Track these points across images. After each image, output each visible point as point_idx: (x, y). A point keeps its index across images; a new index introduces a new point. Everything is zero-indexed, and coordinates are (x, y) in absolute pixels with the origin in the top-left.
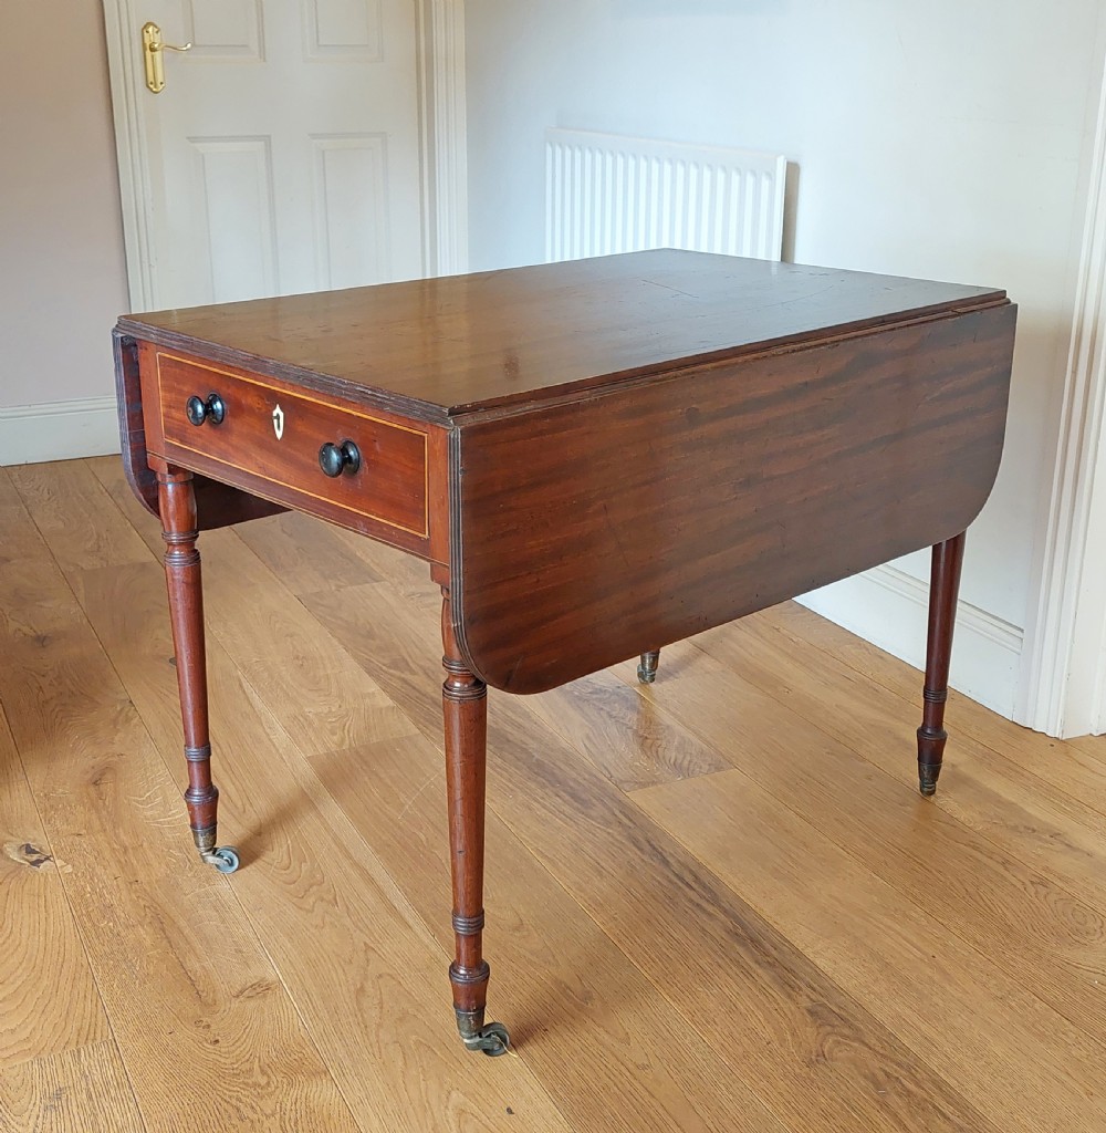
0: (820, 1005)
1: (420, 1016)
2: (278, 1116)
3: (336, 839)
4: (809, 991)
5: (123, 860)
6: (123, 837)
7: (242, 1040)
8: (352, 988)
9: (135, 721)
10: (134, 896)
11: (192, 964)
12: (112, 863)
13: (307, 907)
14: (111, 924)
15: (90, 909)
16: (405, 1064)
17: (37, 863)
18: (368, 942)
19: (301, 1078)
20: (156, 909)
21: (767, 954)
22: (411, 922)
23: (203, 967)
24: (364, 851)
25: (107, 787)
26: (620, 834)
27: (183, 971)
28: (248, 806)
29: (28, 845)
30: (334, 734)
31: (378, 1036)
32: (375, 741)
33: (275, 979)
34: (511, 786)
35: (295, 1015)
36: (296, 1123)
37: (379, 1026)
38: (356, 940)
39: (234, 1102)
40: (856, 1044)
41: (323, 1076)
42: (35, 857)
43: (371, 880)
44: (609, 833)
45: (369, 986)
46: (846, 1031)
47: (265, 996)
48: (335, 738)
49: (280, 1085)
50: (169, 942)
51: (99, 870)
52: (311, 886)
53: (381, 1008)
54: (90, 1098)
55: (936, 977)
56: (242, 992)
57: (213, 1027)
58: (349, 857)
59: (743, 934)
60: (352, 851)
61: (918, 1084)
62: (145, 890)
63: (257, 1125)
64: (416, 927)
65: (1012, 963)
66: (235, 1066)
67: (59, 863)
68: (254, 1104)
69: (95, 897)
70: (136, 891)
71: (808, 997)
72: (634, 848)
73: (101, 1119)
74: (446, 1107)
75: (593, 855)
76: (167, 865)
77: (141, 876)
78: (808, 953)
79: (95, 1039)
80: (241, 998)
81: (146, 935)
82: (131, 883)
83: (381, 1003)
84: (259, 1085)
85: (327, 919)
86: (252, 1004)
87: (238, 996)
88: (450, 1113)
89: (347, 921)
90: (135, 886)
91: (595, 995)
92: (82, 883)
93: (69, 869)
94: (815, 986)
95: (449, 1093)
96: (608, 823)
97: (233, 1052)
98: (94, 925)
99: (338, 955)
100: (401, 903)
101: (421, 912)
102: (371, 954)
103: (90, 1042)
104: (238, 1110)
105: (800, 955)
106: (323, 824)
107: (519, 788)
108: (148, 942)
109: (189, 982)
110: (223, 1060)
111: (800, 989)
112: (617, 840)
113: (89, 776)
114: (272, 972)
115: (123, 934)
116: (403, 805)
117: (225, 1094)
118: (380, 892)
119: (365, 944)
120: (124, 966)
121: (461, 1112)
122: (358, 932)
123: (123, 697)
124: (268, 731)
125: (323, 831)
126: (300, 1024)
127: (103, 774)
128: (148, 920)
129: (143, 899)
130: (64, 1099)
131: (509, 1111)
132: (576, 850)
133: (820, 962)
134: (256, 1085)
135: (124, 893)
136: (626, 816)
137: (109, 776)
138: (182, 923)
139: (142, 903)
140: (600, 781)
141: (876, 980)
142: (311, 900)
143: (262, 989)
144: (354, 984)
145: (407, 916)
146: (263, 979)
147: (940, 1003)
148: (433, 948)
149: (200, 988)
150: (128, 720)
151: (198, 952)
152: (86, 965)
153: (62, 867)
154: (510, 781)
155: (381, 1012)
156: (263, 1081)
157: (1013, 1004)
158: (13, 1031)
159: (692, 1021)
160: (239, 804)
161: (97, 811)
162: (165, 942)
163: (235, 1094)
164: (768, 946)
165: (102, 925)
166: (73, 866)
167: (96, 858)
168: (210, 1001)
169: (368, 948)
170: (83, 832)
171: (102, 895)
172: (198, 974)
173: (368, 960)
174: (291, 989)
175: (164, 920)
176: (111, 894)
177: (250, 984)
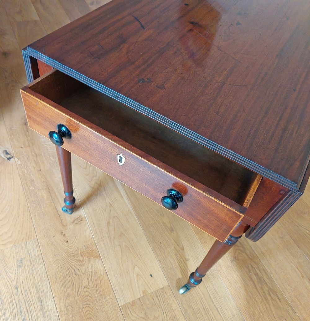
1: (126, 235)
2: (86, 274)
5: (36, 160)
6: (35, 150)
7: (75, 241)
8: (106, 222)
10: (40, 176)
11: (59, 208)
12: (33, 161)
14: (34, 188)
15: (27, 181)
16: (122, 254)
17: (9, 159)
18: (111, 203)
19: (92, 258)
20: (47, 182)
22: (123, 195)
27: (56, 211)
29: (6, 150)
31: (114, 242)
33: (84, 215)
35: (90, 232)
36: (91, 277)
37: (114, 238)
38: (107, 201)
39: (73, 267)
40: (244, 254)
41: (99, 258)
42: (8, 156)
45: (111, 222)
46: (242, 249)
47: (81, 224)
49: (86, 261)
50: (52, 197)
51: (29, 164)
52: (93, 177)
53: (115, 230)
54: (31, 263)
56: (74, 221)
57: (66, 235)
61: (260, 271)
62: (43, 174)
63: (80, 277)
64: (124, 197)
66: (73, 252)
67: (16, 160)
68: (79, 269)
69: (28, 176)
70: (41, 174)
73: (34, 272)
74: (134, 273)
76: (50, 164)
77: (42, 168)
79: (31, 238)
80: (74, 224)
81: (44, 194)
82: (39, 171)
83: (115, 229)
84: (80, 261)
85: (98, 192)
86: (77, 226)
88: (135, 275)
89: (104, 193)
90: (40, 172)
91: (174, 229)
92: (24, 169)
93: (19, 163)
95: (134, 267)
97: (73, 246)
98: (28, 188)
99: (101, 207)
101: (125, 191)
102: (111, 208)
103: (30, 239)
104: (75, 271)
108: (45, 197)
109: (58, 215)
110: (70, 250)
113: (23, 121)
115: (38, 193)
117: (70, 264)
119: (110, 203)
121: (138, 275)
122: (108, 198)
126: (92, 236)
128: (45, 187)
129: (43, 178)
130: (23, 262)
131: (151, 276)
134: (79, 261)
135: (37, 175)
138: (55, 190)
139: (43, 180)
142: (93, 183)
143: (80, 220)
144: (107, 220)
146: (80, 216)
149: (62, 218)
153: (17, 161)
155: (115, 232)
156: (81, 259)
158: (6, 233)
159: (200, 242)
161: (27, 136)
162: (50, 198)
163: (73, 264)
165: (31, 188)
166: (21, 161)
167: (27, 158)
168: (65, 224)
169: (111, 205)
170: (23, 146)
171: (30, 175)
172: (61, 212)
173: (111, 210)
174: (88, 220)
175: (50, 188)
176: (33, 175)
177: (76, 218)
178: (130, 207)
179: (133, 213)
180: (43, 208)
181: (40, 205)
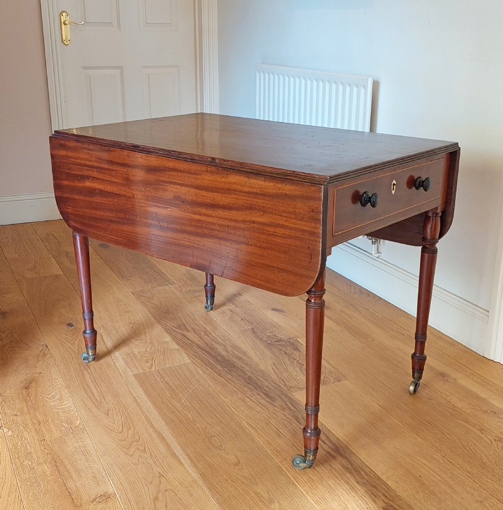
0: (389, 506)
3: (146, 417)
4: (383, 498)
5: (38, 429)
6: (38, 416)
8: (152, 497)
9: (48, 356)
10: (42, 448)
11: (70, 484)
12: (32, 430)
13: (131, 454)
14: (30, 463)
15: (20, 455)
18: (161, 472)
20: (53, 454)
21: (362, 478)
22: (183, 461)
23: (76, 486)
24: (161, 424)
25: (32, 390)
26: (289, 414)
27: (65, 488)
28: (103, 400)
30: (148, 362)
32: (168, 366)
33: (112, 492)
34: (235, 389)
38: (155, 471)
43: (163, 439)
44: (284, 414)
45: (160, 497)
47: (106, 501)
48: (148, 364)
50: (59, 473)
51: (26, 434)
52: (133, 442)
53: (167, 507)
55: (448, 491)
56: (95, 499)
58: (152, 426)
59: (351, 468)
60: (154, 424)
62: (48, 445)
64: (185, 464)
65: (486, 483)
67: (6, 430)
69: (22, 449)
70: (44, 445)
71: (383, 500)
72: (296, 422)
75: (276, 426)
76: (61, 431)
77: (47, 437)
78: (383, 477)
80: (95, 503)
81: (47, 469)
82: (41, 441)
83: (166, 505)
85: (140, 460)
86: (100, 506)
87: (93, 502)
89: (151, 461)
90: (43, 442)
91: (275, 500)
92: (17, 441)
93: (10, 433)
94: (387, 495)
96: (283, 409)
98: (21, 463)
99: (145, 479)
100: (179, 452)
101: (188, 456)
102: (163, 479)
105: (379, 479)
106: (140, 409)
107: (239, 390)
108: (48, 473)
109: (68, 494)
111: (379, 497)
112: (288, 418)
113: (23, 384)
114: (111, 488)
115: (36, 468)
116: (181, 400)
118: (168, 445)
119: (159, 473)
120: (35, 485)
122: (156, 466)
123: (42, 343)
124: (114, 361)
125: (140, 413)
127: (30, 383)
128: (49, 461)
129: (47, 449)
132: (267, 424)
133: (389, 483)
135: (37, 446)
136: (292, 405)
137: (33, 384)
138: (66, 462)
139: (46, 451)
140: (280, 387)
141: (418, 492)
142: (133, 450)
143: (106, 497)
144: (153, 495)
145: (181, 458)
146: (106, 492)
147: (450, 504)
148: (194, 475)
149: (74, 497)
150: (44, 355)
151: (73, 477)
152: (15, 484)
153: (7, 432)
154: (235, 387)
157: (487, 505)
160: (98, 399)
161: (26, 402)
162: (57, 472)
164: (363, 474)
165: (25, 463)
166: (12, 432)
167: (24, 428)
168: (78, 504)
169: (161, 475)
170: (18, 413)
171: (26, 447)
172: (73, 489)
173: (160, 482)
174: (120, 497)
175: (57, 461)
176: (31, 447)
177: (99, 495)
178: (195, 475)
179: (201, 483)
180: (42, 487)
181: (39, 483)
